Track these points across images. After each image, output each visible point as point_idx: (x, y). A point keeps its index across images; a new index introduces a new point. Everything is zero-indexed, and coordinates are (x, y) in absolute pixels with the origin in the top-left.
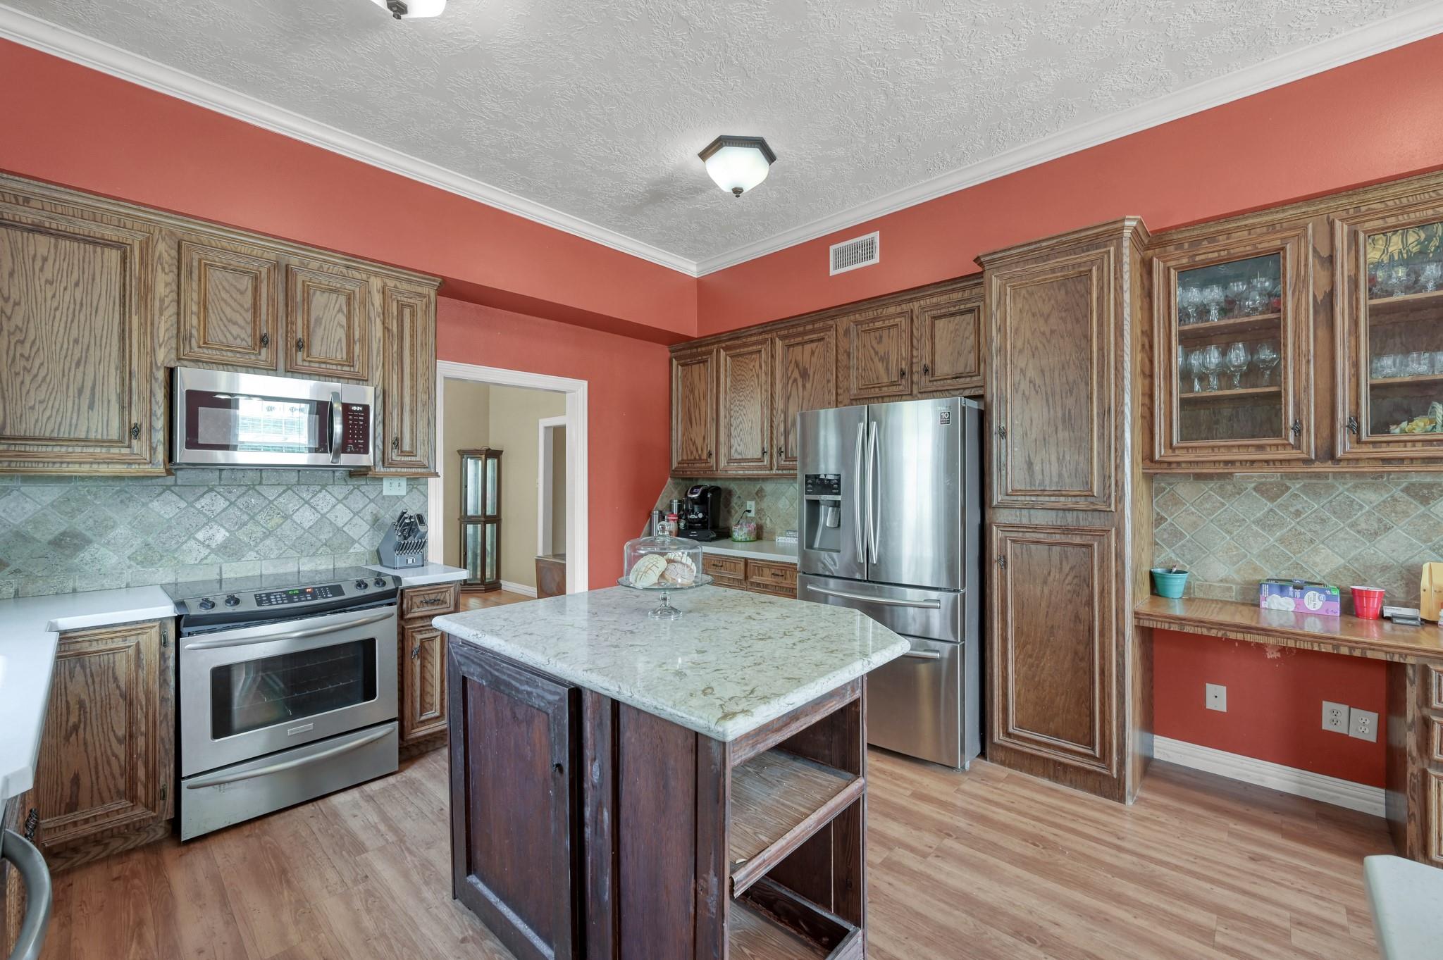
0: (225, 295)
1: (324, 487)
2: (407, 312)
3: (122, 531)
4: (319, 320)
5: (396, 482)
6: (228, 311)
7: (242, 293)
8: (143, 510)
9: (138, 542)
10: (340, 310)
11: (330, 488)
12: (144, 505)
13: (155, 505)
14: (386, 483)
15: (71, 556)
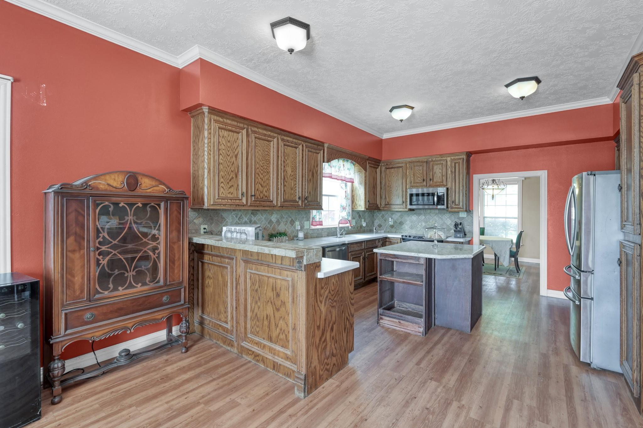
0: (417, 172)
1: (444, 214)
2: (457, 165)
3: (408, 222)
4: (435, 173)
5: (463, 213)
6: (418, 175)
7: (420, 170)
8: (411, 218)
9: (410, 224)
10: (440, 169)
11: (446, 214)
12: (411, 217)
13: (413, 217)
14: (460, 213)
15: (401, 226)
